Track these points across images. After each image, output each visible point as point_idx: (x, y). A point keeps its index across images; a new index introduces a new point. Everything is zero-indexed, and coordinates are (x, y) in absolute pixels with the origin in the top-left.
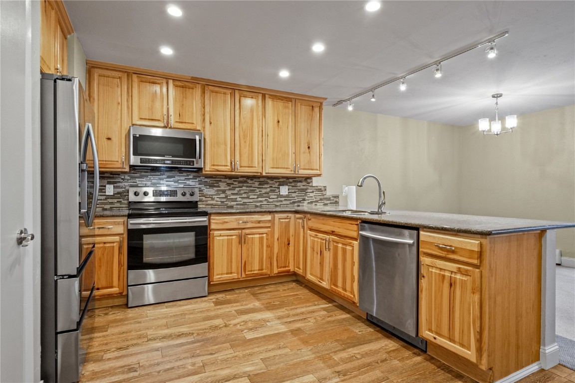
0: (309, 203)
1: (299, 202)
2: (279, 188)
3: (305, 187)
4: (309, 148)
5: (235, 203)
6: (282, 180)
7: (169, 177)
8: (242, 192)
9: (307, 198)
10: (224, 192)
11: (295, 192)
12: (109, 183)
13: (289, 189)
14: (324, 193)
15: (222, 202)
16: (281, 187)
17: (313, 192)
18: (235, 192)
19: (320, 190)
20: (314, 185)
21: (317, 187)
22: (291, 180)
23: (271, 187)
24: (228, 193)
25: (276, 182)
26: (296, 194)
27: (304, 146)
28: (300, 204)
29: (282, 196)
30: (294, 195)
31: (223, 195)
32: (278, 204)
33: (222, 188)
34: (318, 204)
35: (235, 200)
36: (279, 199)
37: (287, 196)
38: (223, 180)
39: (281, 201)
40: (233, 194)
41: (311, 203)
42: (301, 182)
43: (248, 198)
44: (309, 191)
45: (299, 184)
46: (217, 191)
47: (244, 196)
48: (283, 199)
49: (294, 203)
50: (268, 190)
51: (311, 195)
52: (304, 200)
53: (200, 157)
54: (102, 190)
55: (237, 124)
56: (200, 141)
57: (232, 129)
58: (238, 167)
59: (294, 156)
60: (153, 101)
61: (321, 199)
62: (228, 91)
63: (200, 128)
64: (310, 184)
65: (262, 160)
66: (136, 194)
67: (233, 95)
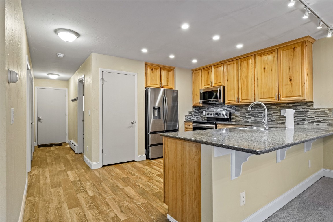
0: (309, 123)
1: (300, 121)
3: (305, 110)
4: (291, 80)
5: (250, 120)
6: (282, 105)
7: (221, 107)
8: (254, 114)
9: (307, 118)
10: (244, 113)
12: (204, 110)
14: (329, 115)
15: (243, 119)
16: (281, 110)
17: (314, 114)
18: (250, 113)
19: (324, 112)
20: (315, 108)
21: (319, 109)
22: (291, 105)
23: (273, 110)
24: (247, 114)
25: (278, 107)
27: (286, 80)
28: (300, 123)
31: (244, 115)
32: (279, 122)
33: (243, 112)
34: (320, 124)
35: (250, 118)
36: (281, 118)
38: (244, 107)
39: (282, 120)
40: (249, 115)
41: (312, 122)
42: (301, 105)
43: (258, 117)
44: (309, 113)
45: (299, 107)
46: (241, 113)
47: (256, 116)
48: (284, 119)
50: (272, 112)
51: (312, 116)
52: (304, 120)
53: (220, 98)
54: (202, 113)
55: (240, 78)
56: (220, 90)
57: (238, 81)
58: (240, 100)
59: (277, 88)
60: (208, 77)
61: (324, 120)
62: (235, 62)
63: (223, 84)
64: (311, 107)
65: (255, 95)
66: (208, 115)
67: (237, 63)
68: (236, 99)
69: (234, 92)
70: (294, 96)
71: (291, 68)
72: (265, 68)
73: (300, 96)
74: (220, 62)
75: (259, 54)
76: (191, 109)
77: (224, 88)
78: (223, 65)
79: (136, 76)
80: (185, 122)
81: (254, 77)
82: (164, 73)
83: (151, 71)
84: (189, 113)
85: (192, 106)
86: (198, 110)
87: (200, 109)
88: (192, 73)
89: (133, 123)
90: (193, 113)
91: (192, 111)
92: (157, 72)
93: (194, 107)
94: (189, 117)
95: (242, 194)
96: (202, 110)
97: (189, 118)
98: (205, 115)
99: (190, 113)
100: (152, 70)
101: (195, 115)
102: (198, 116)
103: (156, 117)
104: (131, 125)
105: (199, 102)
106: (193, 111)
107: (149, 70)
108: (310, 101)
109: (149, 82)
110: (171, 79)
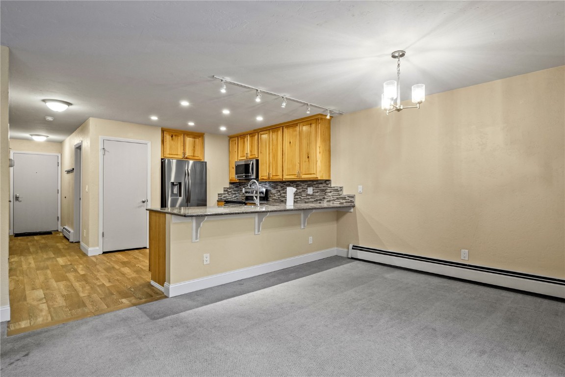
0: (328, 201)
1: (321, 200)
2: (307, 189)
3: (325, 188)
4: (308, 157)
6: (309, 183)
9: (326, 197)
10: (279, 191)
11: (318, 192)
12: (244, 187)
13: (313, 190)
14: (340, 193)
15: (279, 198)
16: (308, 188)
17: (331, 192)
19: (337, 190)
20: (332, 186)
21: (334, 187)
22: (315, 183)
23: (302, 188)
24: (282, 192)
26: (318, 194)
27: (305, 156)
28: (321, 202)
29: (309, 195)
30: (317, 194)
31: (279, 194)
32: (307, 201)
33: (279, 189)
34: (335, 202)
36: (308, 197)
37: (312, 195)
38: (279, 184)
39: (309, 199)
41: (330, 201)
42: (322, 183)
44: (328, 191)
45: (320, 185)
46: (277, 191)
48: (310, 197)
49: (317, 200)
50: (301, 190)
51: (330, 194)
52: (324, 198)
53: (253, 173)
54: (242, 191)
55: (271, 151)
56: (253, 164)
57: (269, 154)
58: (271, 176)
59: (298, 165)
60: (244, 147)
61: (337, 199)
62: (267, 132)
63: (257, 157)
64: (329, 186)
65: (283, 171)
66: (246, 192)
67: (269, 133)
68: (268, 175)
69: (266, 166)
70: (311, 174)
71: (309, 144)
72: (290, 143)
73: (314, 174)
74: (255, 130)
75: (286, 126)
76: (228, 186)
77: (257, 161)
78: (257, 134)
79: (149, 144)
80: (218, 201)
81: (283, 151)
82: (189, 140)
83: (171, 138)
84: (224, 191)
85: (228, 181)
86: (237, 187)
87: (240, 185)
88: (229, 141)
89: (144, 202)
90: (229, 190)
91: (228, 188)
92: (181, 138)
93: (231, 183)
94: (224, 195)
95: (205, 255)
96: (242, 187)
97: (224, 197)
98: (243, 194)
99: (226, 190)
100: (172, 136)
101: (234, 193)
102: (237, 195)
103: (176, 195)
104: (143, 204)
105: (234, 177)
106: (230, 188)
107: (168, 137)
108: (327, 179)
109: (167, 151)
110: (198, 148)
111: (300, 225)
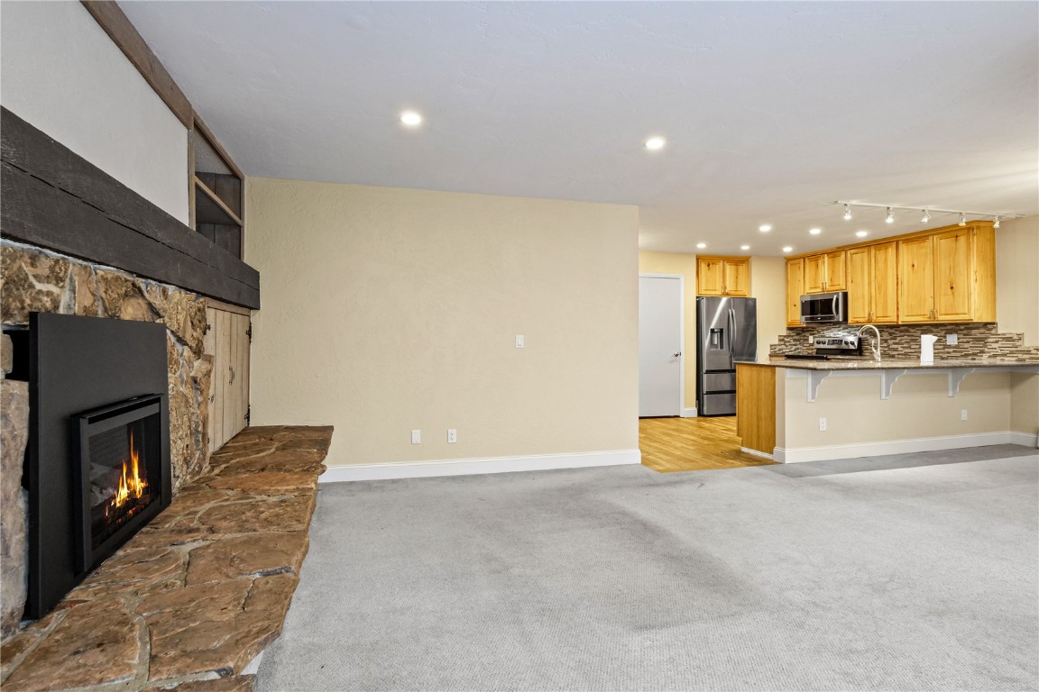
0: (990, 357)
1: (975, 354)
2: (945, 337)
3: (983, 336)
4: (952, 288)
5: (896, 353)
6: (949, 327)
7: (844, 329)
8: (903, 341)
9: (986, 350)
11: (968, 342)
12: (812, 335)
13: (958, 339)
14: (1018, 343)
16: (948, 336)
17: (997, 342)
18: (897, 341)
19: (1010, 339)
20: (999, 332)
21: (1003, 334)
22: (962, 327)
24: (890, 342)
25: (942, 330)
26: (970, 345)
27: (945, 287)
28: (977, 358)
29: (950, 347)
30: (966, 345)
32: (945, 356)
34: (1006, 358)
35: (896, 350)
36: (947, 350)
37: (956, 347)
38: (885, 330)
39: (949, 353)
40: (895, 344)
41: (995, 356)
42: (977, 328)
43: (910, 347)
44: (990, 340)
45: (974, 331)
47: (905, 345)
48: (951, 350)
49: (966, 355)
51: (994, 345)
52: (982, 352)
53: (837, 312)
54: (807, 340)
55: (873, 278)
56: (837, 299)
57: (870, 283)
58: (874, 318)
59: (931, 300)
60: (816, 273)
61: (1012, 352)
62: (866, 250)
63: (844, 288)
64: (993, 332)
65: (898, 309)
66: (818, 343)
67: (869, 252)
68: (867, 316)
69: (863, 303)
70: (957, 314)
71: (953, 268)
72: (913, 266)
73: (965, 314)
74: (839, 248)
75: (904, 241)
76: (784, 332)
77: (845, 295)
78: (843, 253)
79: (682, 279)
80: (770, 356)
81: (897, 279)
82: (729, 269)
83: (707, 268)
84: (780, 340)
85: (785, 326)
86: (798, 334)
87: (803, 332)
88: (786, 264)
89: (677, 355)
90: (786, 340)
91: (785, 336)
92: (719, 266)
93: (789, 329)
94: (778, 348)
95: (821, 420)
96: (807, 334)
97: (779, 350)
98: (812, 345)
99: (782, 339)
100: (709, 265)
101: (793, 343)
102: (799, 346)
103: (716, 346)
104: (674, 358)
105: (799, 319)
106: (788, 336)
107: (703, 266)
108: (990, 321)
109: (703, 287)
110: (742, 278)
111: (947, 390)
